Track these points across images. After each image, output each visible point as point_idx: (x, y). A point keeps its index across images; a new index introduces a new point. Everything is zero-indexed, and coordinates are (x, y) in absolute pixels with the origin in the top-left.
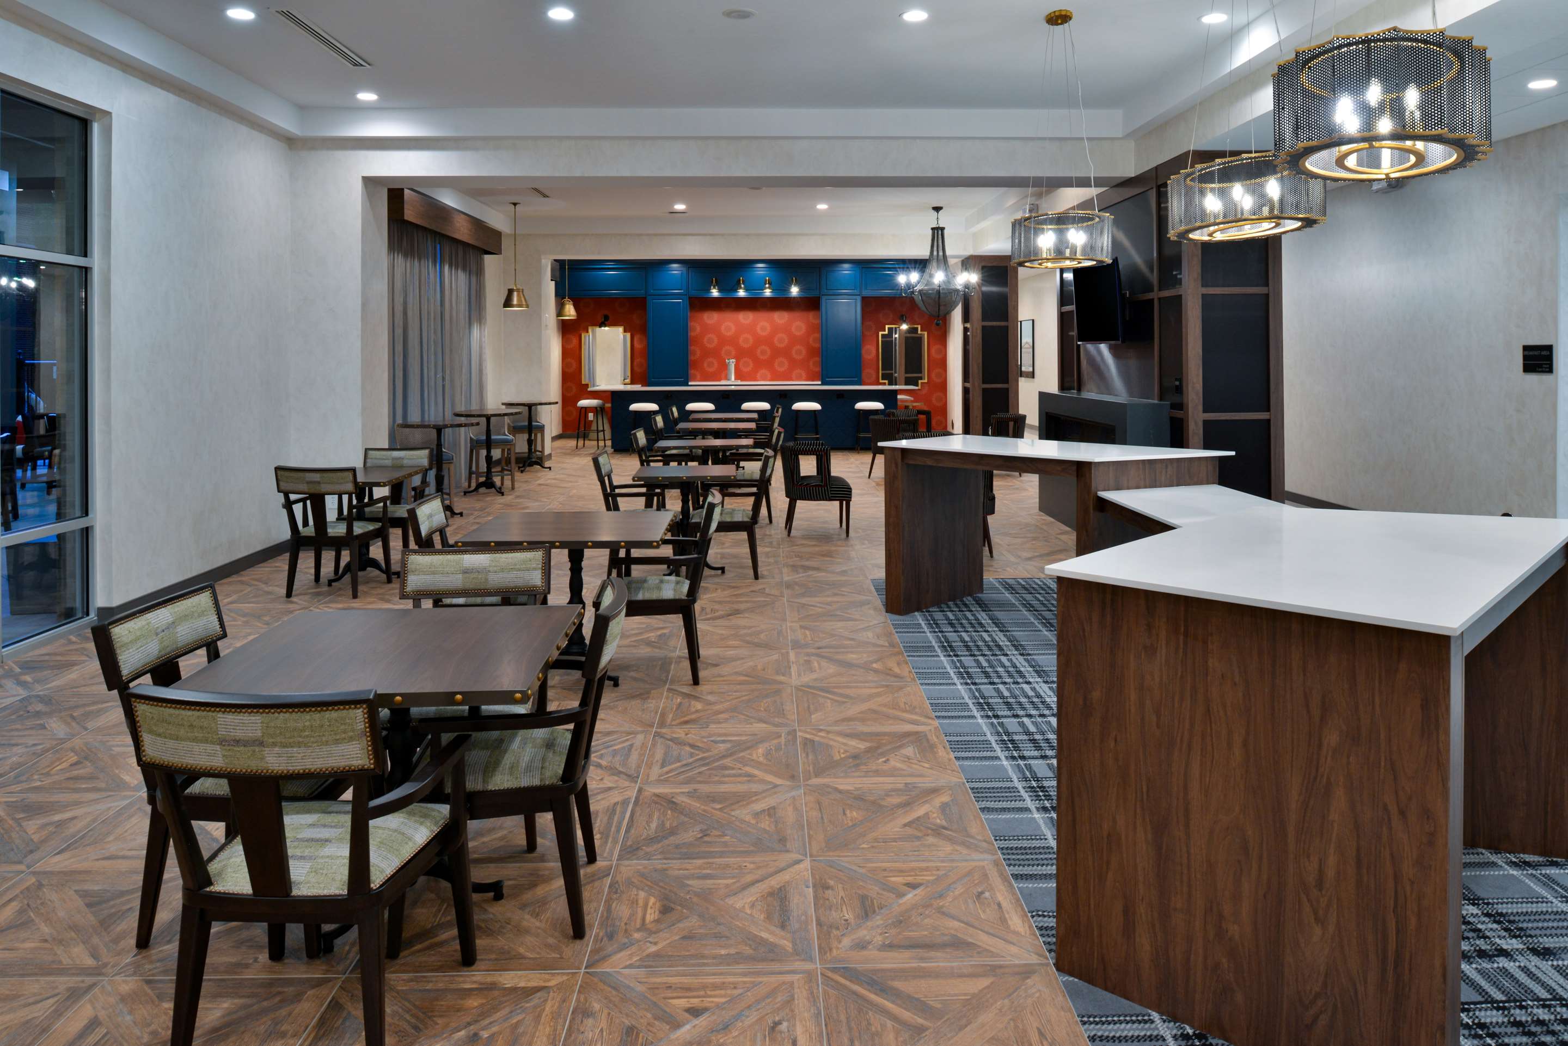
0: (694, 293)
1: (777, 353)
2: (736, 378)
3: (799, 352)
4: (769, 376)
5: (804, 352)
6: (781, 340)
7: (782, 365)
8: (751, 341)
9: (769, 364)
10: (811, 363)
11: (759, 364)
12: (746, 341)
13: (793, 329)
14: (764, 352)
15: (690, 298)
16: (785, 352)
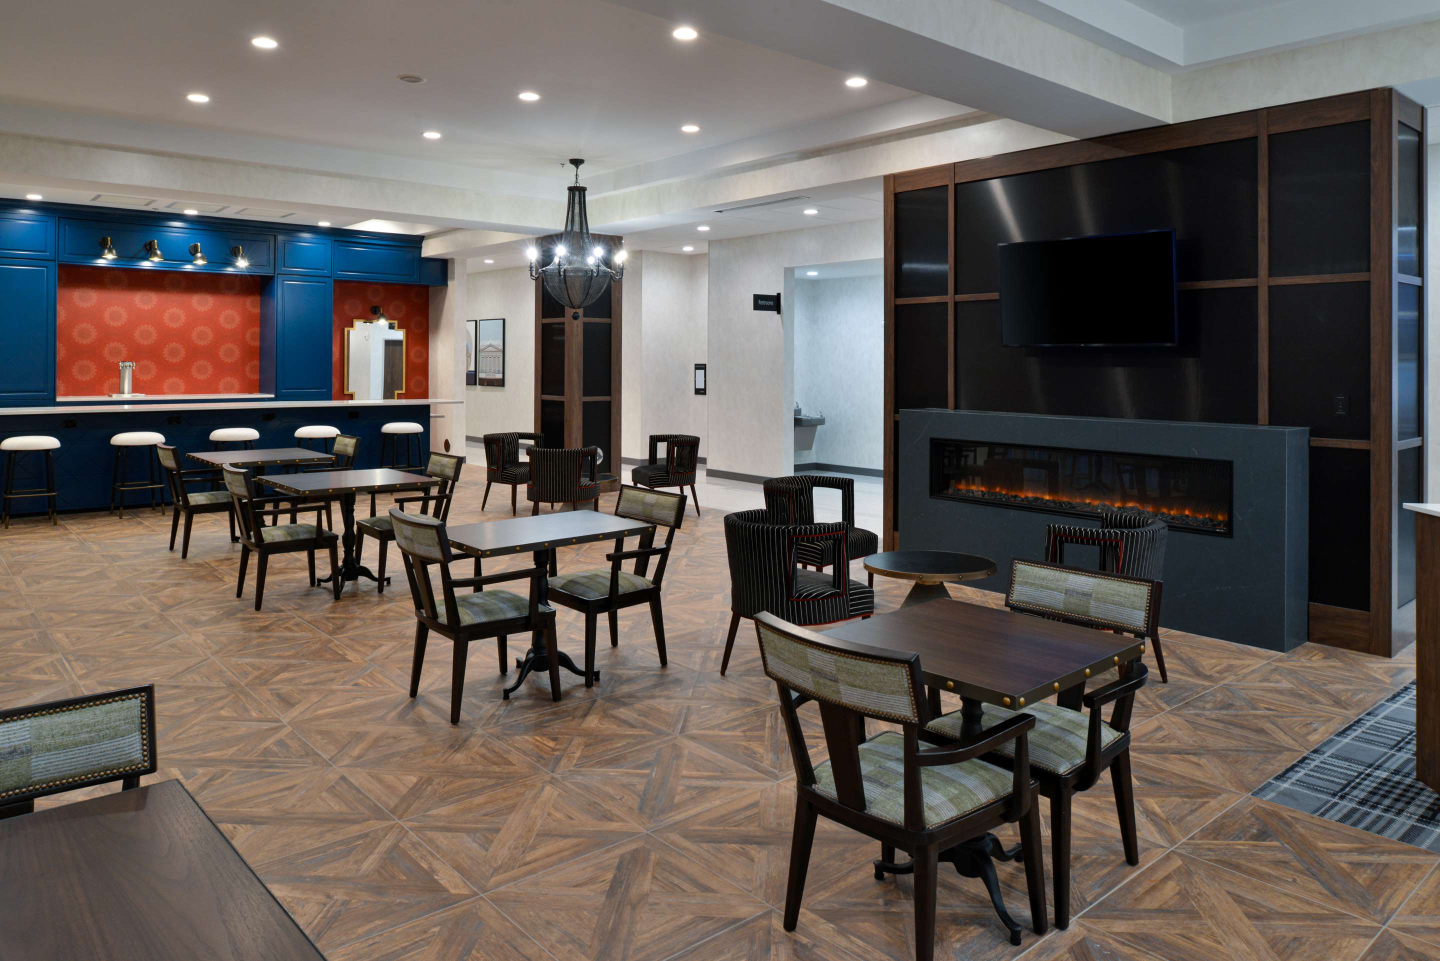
0: (66, 258)
1: (194, 353)
2: (135, 389)
3: (230, 352)
4: (183, 387)
5: (237, 353)
6: (202, 335)
7: (202, 370)
8: (154, 335)
9: (182, 369)
10: (247, 369)
11: (166, 369)
12: (145, 335)
13: (221, 319)
14: (175, 352)
15: (60, 266)
16: (210, 353)
